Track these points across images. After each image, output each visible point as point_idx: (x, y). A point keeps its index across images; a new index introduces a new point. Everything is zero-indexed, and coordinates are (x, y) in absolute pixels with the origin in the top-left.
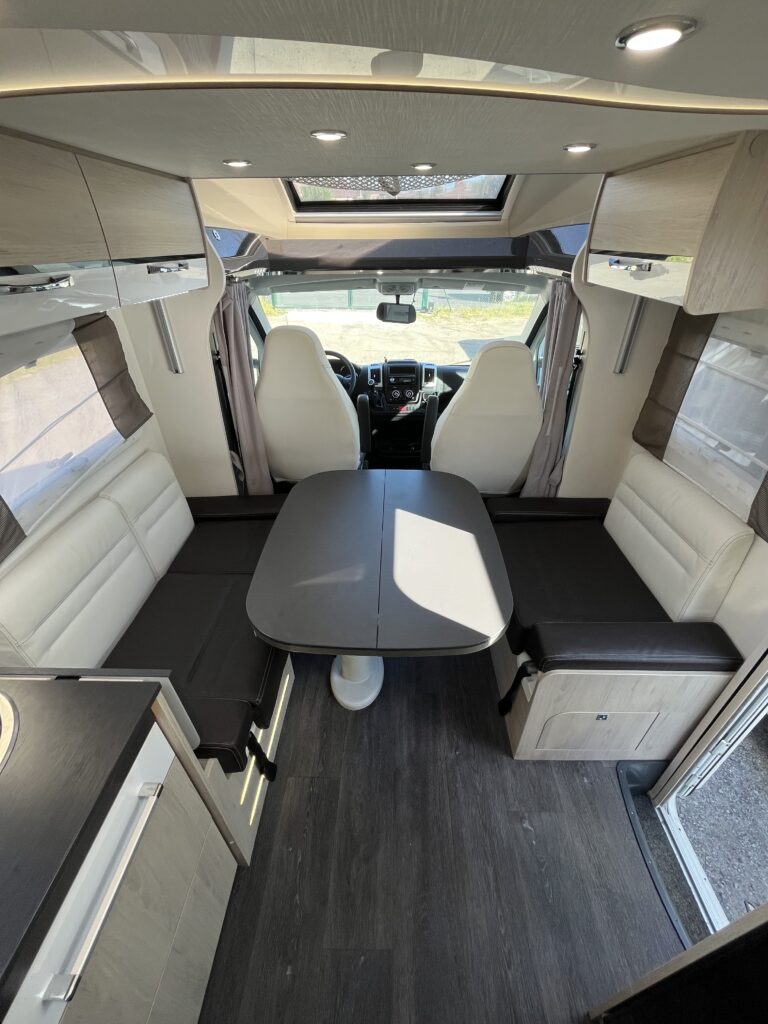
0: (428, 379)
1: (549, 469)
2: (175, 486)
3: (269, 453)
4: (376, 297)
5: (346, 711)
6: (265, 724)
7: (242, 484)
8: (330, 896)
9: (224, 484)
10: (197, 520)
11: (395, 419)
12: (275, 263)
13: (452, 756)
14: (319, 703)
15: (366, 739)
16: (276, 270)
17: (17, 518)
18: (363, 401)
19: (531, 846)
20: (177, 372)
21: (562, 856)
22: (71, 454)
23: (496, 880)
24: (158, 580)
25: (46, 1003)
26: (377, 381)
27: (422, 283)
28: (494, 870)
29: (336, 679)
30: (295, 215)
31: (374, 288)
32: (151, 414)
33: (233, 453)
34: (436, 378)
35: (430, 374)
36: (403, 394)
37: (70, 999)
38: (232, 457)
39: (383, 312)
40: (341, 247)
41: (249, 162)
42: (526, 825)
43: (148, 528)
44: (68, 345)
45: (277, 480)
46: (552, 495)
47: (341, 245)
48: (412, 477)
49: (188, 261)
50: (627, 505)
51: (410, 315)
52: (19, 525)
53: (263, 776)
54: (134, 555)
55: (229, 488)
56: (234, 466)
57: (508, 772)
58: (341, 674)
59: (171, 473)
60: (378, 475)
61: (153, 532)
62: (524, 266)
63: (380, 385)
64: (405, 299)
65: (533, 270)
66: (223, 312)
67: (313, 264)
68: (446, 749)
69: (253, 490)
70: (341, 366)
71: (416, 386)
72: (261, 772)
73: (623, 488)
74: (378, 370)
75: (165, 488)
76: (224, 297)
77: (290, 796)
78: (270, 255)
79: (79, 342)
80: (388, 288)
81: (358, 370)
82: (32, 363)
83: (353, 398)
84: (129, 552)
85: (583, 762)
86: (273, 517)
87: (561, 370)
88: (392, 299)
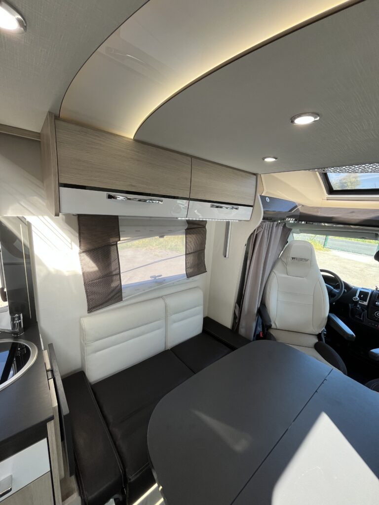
2: (200, 308)
9: (227, 321)
10: (205, 330)
16: (302, 221)
17: (123, 292)
20: (225, 256)
22: (161, 276)
24: (166, 349)
26: (363, 300)
30: (326, 195)
32: (206, 272)
33: (237, 305)
38: (235, 307)
39: (378, 256)
40: (353, 212)
41: (276, 159)
43: (175, 322)
44: (181, 234)
49: (239, 207)
52: (122, 295)
56: (235, 313)
59: (201, 302)
61: (175, 325)
63: (366, 303)
66: (257, 235)
69: (242, 331)
70: (332, 281)
74: (368, 293)
75: (195, 307)
76: (258, 228)
78: (300, 213)
79: (186, 234)
82: (162, 236)
84: (159, 328)
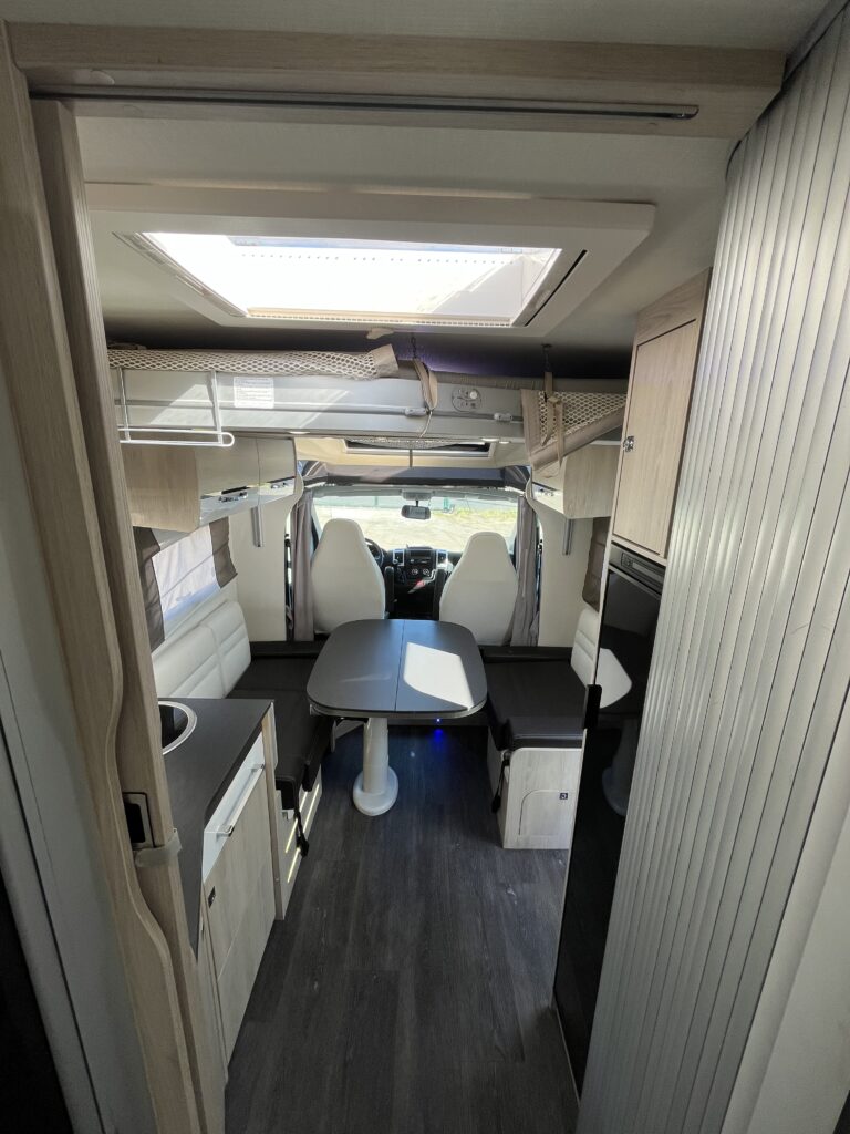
0: (441, 561)
1: (528, 623)
2: (243, 628)
3: (314, 608)
4: (401, 501)
5: (365, 817)
6: (309, 788)
7: (290, 633)
8: (350, 938)
9: (279, 633)
10: (254, 657)
11: (411, 591)
12: (330, 479)
13: (452, 847)
14: (342, 811)
15: (381, 836)
16: (333, 483)
17: (164, 626)
18: (389, 571)
19: (513, 904)
20: (259, 546)
21: (538, 911)
22: (191, 594)
23: (483, 926)
25: (218, 836)
26: (401, 561)
27: (434, 494)
28: (483, 921)
29: (357, 792)
30: (346, 448)
31: (399, 495)
32: (236, 574)
33: (288, 607)
34: (447, 560)
35: (442, 557)
36: (421, 573)
37: (230, 835)
38: (287, 610)
39: (406, 512)
42: (510, 891)
43: (226, 652)
45: (317, 632)
46: (533, 644)
47: (377, 469)
48: (426, 626)
49: (287, 481)
50: (584, 649)
51: (426, 514)
52: (164, 630)
53: (298, 850)
54: (216, 670)
55: (281, 636)
56: (287, 617)
57: (498, 857)
58: (363, 789)
59: (242, 618)
60: (398, 623)
61: (228, 657)
62: (503, 486)
63: (402, 564)
64: (423, 503)
65: (508, 489)
66: (297, 509)
67: (357, 480)
68: (448, 843)
69: (299, 636)
70: (375, 550)
71: (431, 566)
72: (297, 846)
73: (579, 635)
74: (401, 553)
75: (238, 627)
76: (300, 500)
77: (318, 872)
78: (328, 474)
80: (410, 496)
81: (385, 553)
82: (189, 536)
83: (382, 569)
85: (560, 850)
86: (315, 657)
87: (527, 551)
88: (413, 503)
